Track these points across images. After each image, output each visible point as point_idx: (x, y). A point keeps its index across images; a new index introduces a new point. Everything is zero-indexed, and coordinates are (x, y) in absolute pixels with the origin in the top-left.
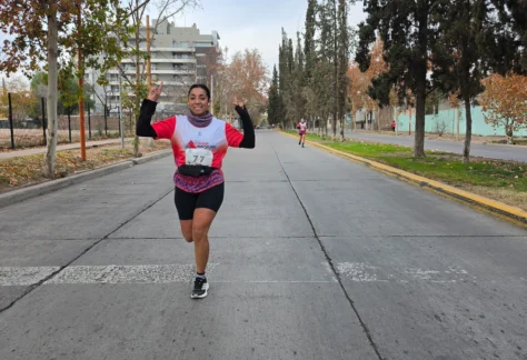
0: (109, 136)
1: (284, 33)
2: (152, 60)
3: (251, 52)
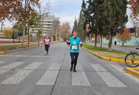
0: (32, 41)
1: (75, 18)
2: (43, 26)
3: (67, 22)
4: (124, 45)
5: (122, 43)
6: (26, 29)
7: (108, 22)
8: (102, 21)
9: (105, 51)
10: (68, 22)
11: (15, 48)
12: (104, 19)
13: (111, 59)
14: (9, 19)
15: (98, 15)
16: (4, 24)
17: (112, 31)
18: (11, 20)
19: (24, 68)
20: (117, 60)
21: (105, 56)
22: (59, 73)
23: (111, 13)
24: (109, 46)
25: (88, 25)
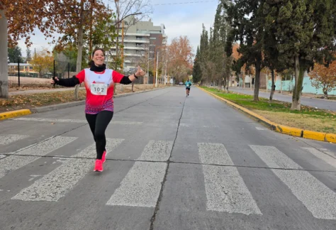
1: (204, 27)
2: (125, 48)
3: (183, 38)
4: (329, 93)
5: (324, 89)
6: (84, 53)
7: (293, 33)
8: (276, 31)
9: (284, 111)
10: (185, 37)
11: (59, 101)
12: (284, 24)
13: (305, 132)
14: (43, 30)
15: (266, 15)
16: (30, 40)
17: (302, 58)
18: (47, 32)
19: (76, 153)
20: (321, 134)
21: (288, 125)
22: (167, 171)
23: (301, 9)
24: (293, 97)
25: (239, 42)
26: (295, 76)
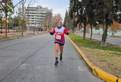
3: (59, 14)
4: (114, 35)
5: (112, 33)
10: (60, 14)
25: (76, 13)
26: (103, 28)
